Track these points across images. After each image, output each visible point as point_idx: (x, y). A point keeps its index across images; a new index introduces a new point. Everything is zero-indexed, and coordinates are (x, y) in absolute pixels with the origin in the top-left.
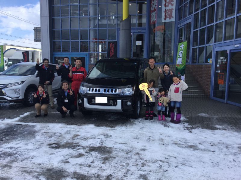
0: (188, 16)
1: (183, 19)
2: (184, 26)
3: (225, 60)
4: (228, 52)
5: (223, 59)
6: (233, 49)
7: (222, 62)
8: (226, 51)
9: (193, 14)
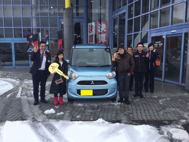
0: (122, 7)
1: (117, 10)
2: (118, 16)
3: (161, 44)
4: (164, 37)
5: (159, 43)
6: (169, 34)
7: (158, 46)
8: (162, 36)
9: (127, 5)
